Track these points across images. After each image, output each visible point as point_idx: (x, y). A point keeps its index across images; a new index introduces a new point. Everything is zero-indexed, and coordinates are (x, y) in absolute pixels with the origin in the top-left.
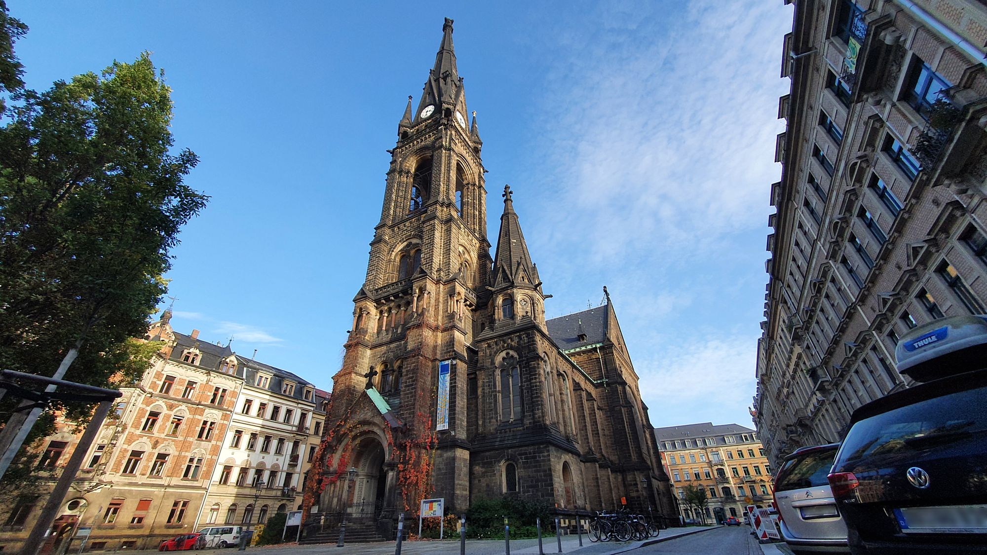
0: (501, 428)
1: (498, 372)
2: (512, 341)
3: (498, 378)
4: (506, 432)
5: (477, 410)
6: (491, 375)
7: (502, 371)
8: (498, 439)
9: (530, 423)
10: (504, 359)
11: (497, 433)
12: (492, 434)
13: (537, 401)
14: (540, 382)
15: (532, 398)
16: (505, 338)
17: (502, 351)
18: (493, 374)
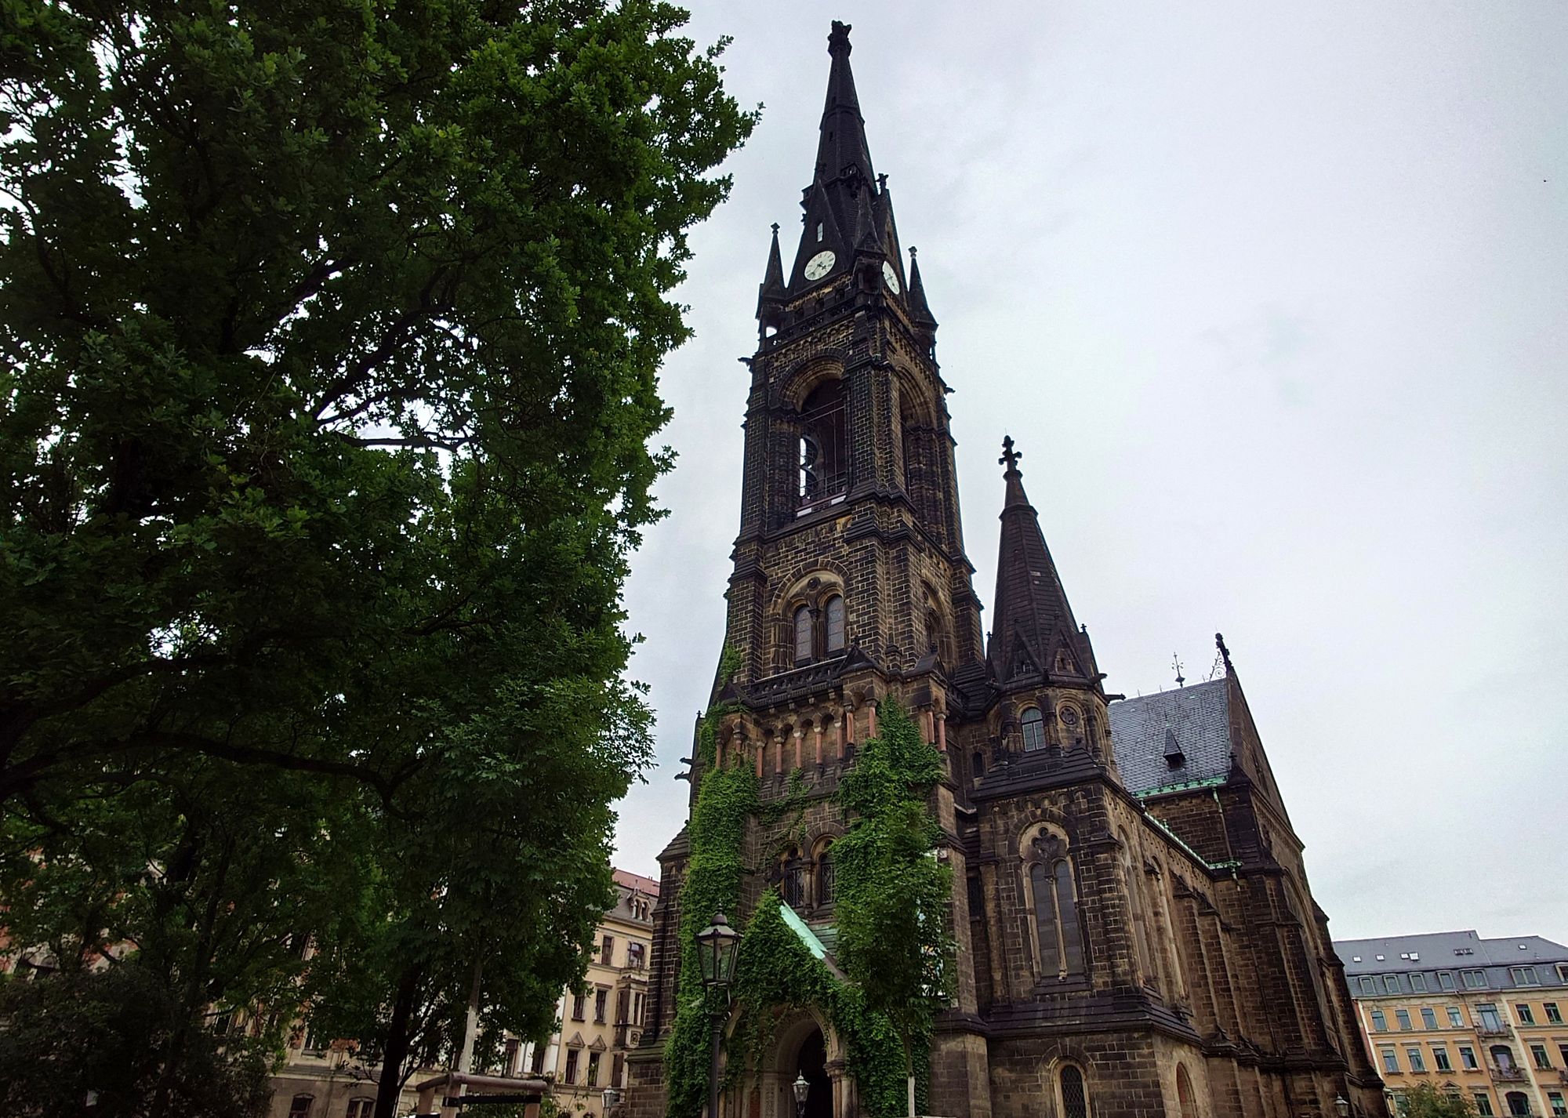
0: (1041, 990)
1: (1025, 869)
2: (1054, 803)
3: (1026, 881)
4: (1053, 999)
5: (988, 947)
6: (1010, 875)
7: (1032, 868)
8: (1040, 1015)
9: (1105, 984)
10: (1035, 840)
11: (1035, 1000)
12: (1024, 1002)
13: (1119, 939)
14: (1120, 898)
15: (1107, 932)
16: (1036, 796)
17: (1031, 824)
18: (1016, 872)
